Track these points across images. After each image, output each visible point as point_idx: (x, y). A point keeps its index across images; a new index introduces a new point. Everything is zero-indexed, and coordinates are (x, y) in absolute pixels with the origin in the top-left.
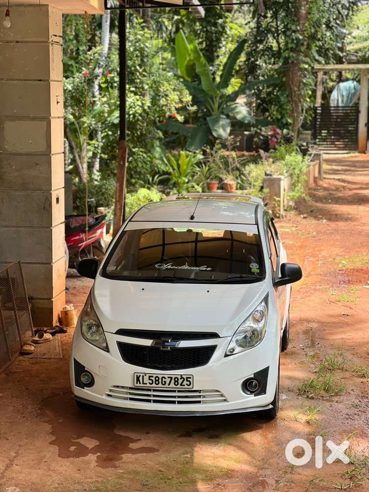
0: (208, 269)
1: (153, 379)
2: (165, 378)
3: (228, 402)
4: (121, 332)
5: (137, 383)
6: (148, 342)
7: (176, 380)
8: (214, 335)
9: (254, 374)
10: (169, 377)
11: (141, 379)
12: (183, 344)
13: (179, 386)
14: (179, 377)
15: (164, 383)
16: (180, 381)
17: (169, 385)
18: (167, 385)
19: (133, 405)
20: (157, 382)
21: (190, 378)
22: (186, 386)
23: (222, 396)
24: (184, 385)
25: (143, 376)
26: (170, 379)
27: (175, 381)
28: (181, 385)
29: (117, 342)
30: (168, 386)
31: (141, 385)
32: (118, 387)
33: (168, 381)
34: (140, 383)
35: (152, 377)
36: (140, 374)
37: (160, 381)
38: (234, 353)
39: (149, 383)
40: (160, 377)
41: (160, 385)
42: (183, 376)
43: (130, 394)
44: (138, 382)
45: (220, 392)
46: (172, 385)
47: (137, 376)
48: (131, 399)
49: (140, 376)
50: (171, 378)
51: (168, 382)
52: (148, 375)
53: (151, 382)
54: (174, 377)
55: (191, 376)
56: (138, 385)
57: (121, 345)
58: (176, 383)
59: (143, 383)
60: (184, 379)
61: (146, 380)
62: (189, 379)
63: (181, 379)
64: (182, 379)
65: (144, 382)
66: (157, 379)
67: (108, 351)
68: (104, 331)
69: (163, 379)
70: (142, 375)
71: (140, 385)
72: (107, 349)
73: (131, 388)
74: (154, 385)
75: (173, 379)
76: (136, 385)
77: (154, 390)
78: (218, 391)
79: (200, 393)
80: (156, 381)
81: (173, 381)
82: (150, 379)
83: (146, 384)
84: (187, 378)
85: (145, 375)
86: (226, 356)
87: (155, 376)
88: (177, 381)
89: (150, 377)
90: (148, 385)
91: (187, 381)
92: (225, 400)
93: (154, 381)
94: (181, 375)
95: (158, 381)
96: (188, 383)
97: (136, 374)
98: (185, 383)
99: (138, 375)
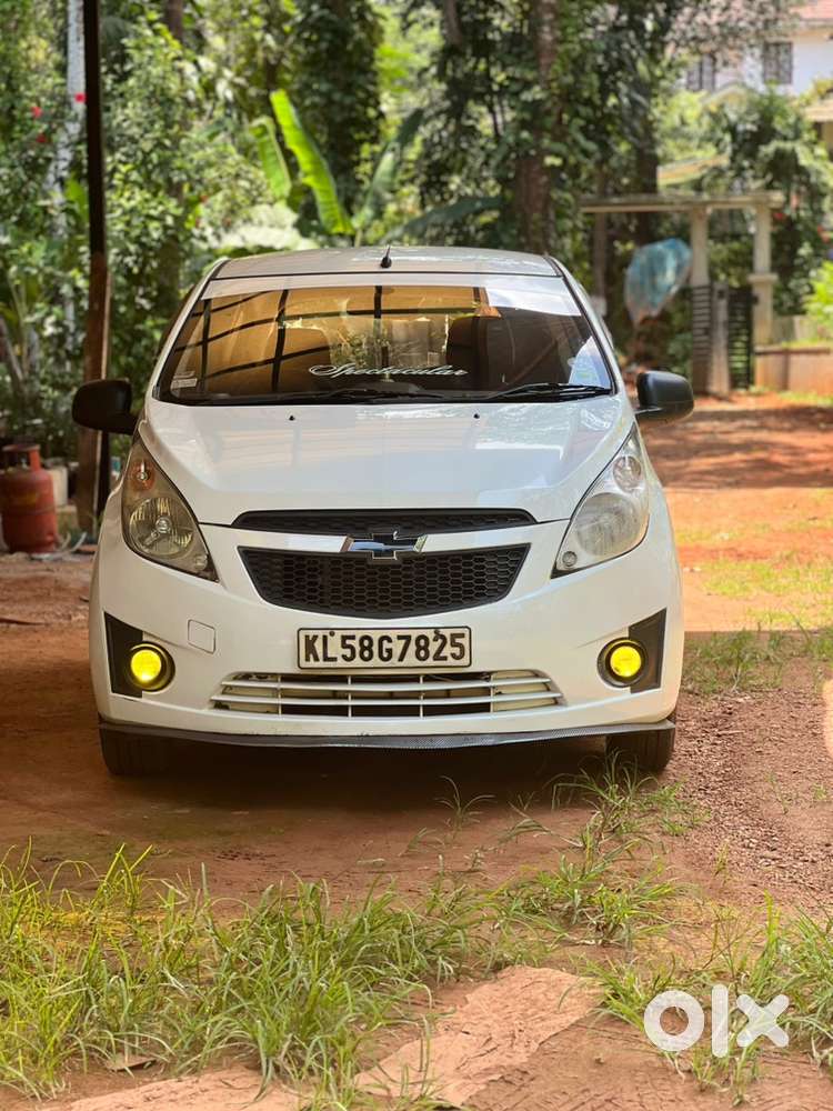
0: (457, 373)
1: (355, 643)
2: (390, 640)
3: (566, 705)
4: (250, 521)
5: (307, 659)
6: (331, 544)
7: (422, 643)
8: (520, 517)
9: (630, 628)
10: (400, 638)
11: (318, 646)
12: (434, 543)
13: (430, 661)
14: (430, 634)
15: (385, 655)
16: (433, 647)
17: (401, 659)
18: (394, 661)
19: (298, 724)
20: (366, 654)
21: (462, 636)
22: (451, 662)
23: (548, 687)
24: (445, 658)
25: (325, 638)
26: (403, 641)
27: (419, 648)
28: (437, 657)
29: (239, 547)
30: (401, 664)
31: (321, 664)
32: (247, 677)
33: (398, 647)
34: (316, 659)
35: (353, 638)
36: (316, 633)
37: (375, 649)
38: (576, 566)
39: (344, 657)
40: (376, 636)
41: (376, 661)
42: (442, 632)
43: (286, 694)
44: (311, 656)
45: (544, 676)
46: (411, 659)
47: (307, 637)
48: (288, 710)
49: (315, 637)
50: (408, 638)
51: (397, 651)
52: (338, 634)
53: (348, 652)
54: (414, 634)
55: (466, 632)
56: (313, 663)
57: (251, 557)
58: (422, 653)
59: (326, 659)
60: (443, 637)
61: (335, 648)
62: (458, 640)
63: (435, 640)
64: (440, 641)
65: (329, 656)
66: (366, 643)
67: (215, 578)
68: (198, 523)
69: (385, 642)
70: (320, 634)
71: (317, 665)
72: (210, 572)
73: (287, 678)
74: (358, 662)
75: (413, 643)
76: (304, 664)
77: (357, 680)
78: (536, 674)
79: (487, 680)
80: (363, 649)
81: (412, 648)
82: (344, 646)
83: (334, 659)
84: (454, 636)
85: (332, 634)
86: (556, 573)
87: (360, 635)
88: (426, 648)
89: (344, 638)
90: (341, 663)
91: (454, 645)
92: (556, 702)
93: (358, 649)
94: (436, 630)
95: (369, 648)
96: (457, 651)
97: (303, 634)
98: (448, 650)
99: (311, 633)
